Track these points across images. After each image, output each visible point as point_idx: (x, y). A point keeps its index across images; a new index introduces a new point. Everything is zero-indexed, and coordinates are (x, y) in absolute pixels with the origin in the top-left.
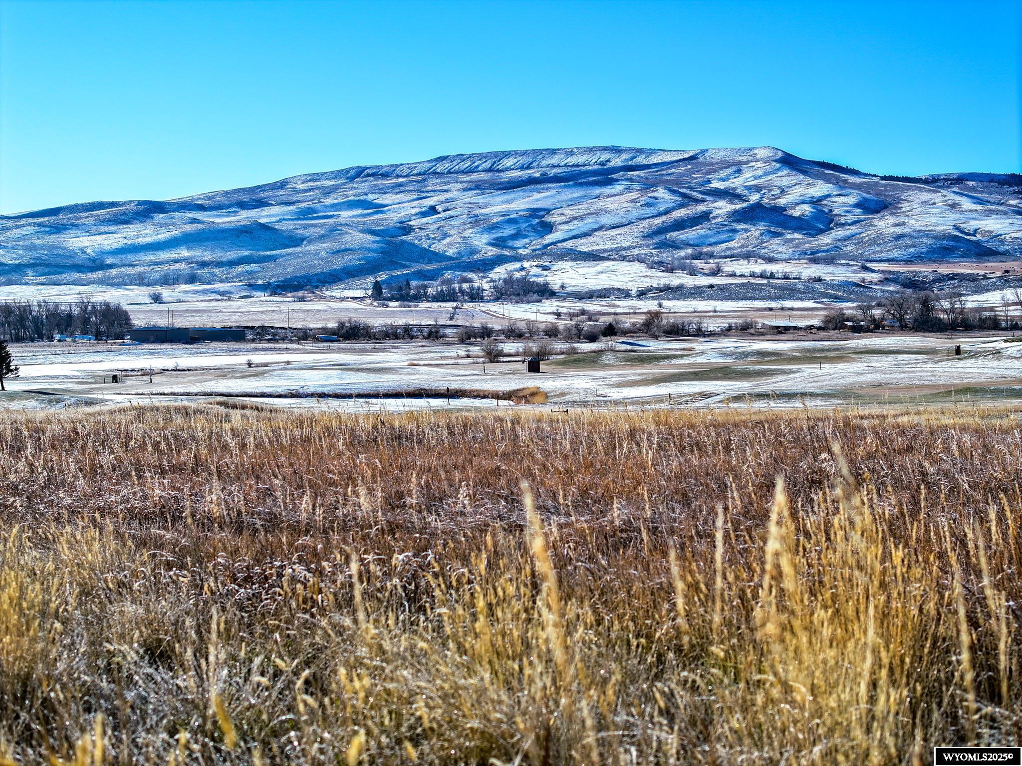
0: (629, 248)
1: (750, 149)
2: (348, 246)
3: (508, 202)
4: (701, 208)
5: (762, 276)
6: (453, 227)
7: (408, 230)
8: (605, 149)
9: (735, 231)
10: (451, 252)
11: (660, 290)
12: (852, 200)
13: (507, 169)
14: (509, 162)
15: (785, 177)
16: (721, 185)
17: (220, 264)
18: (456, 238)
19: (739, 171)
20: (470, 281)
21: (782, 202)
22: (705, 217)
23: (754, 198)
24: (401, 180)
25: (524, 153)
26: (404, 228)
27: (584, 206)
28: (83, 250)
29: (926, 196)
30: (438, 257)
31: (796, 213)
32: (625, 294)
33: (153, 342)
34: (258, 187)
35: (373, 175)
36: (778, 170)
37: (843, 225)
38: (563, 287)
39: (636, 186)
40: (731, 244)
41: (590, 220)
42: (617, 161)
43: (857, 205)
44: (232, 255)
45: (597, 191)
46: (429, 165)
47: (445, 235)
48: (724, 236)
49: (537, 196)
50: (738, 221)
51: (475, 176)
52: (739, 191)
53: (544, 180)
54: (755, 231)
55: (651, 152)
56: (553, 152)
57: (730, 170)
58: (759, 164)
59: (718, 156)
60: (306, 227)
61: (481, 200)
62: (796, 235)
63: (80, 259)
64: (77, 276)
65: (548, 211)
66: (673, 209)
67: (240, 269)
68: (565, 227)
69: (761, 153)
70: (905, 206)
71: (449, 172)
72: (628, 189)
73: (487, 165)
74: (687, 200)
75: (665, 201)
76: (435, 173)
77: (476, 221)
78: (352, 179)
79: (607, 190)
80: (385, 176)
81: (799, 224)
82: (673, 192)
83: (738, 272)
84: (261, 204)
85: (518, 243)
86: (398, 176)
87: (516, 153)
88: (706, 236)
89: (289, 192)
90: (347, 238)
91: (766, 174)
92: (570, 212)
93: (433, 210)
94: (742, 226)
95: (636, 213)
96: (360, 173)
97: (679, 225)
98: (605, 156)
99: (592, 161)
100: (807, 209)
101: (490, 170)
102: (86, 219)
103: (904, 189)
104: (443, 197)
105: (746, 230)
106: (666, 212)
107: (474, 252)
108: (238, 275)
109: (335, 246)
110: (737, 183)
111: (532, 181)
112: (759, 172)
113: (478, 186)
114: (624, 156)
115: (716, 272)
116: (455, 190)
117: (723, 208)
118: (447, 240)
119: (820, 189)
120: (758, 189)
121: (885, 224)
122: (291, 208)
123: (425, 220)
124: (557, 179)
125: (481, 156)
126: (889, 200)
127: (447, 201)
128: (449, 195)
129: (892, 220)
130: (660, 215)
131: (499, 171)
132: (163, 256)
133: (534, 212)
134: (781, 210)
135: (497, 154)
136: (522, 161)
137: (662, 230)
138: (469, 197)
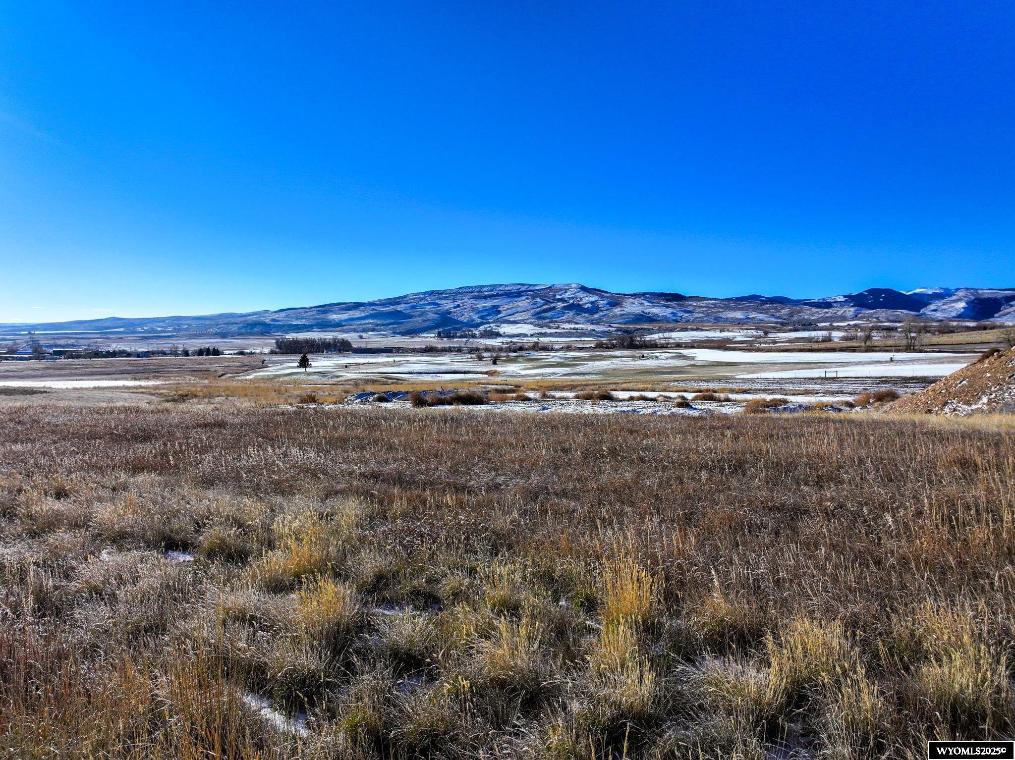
1: (570, 284)
2: (429, 318)
3: (485, 303)
4: (553, 305)
5: (574, 329)
6: (465, 312)
7: (450, 313)
8: (519, 284)
9: (564, 313)
10: (465, 321)
11: (538, 334)
12: (605, 302)
14: (485, 289)
15: (582, 294)
16: (559, 297)
17: (383, 325)
18: (467, 316)
19: (566, 292)
20: (472, 331)
21: (581, 303)
22: (554, 308)
23: (571, 301)
24: (447, 295)
25: (491, 286)
26: (448, 312)
27: (512, 304)
28: (334, 320)
29: (632, 300)
30: (461, 322)
31: (586, 306)
32: (526, 336)
34: (397, 298)
35: (437, 293)
36: (580, 291)
37: (602, 311)
38: (504, 333)
39: (530, 297)
40: (563, 318)
41: (514, 309)
42: (523, 289)
43: (607, 304)
44: (387, 322)
45: (516, 299)
46: (457, 290)
47: (463, 315)
48: (560, 315)
49: (495, 301)
50: (566, 310)
51: (472, 294)
52: (566, 299)
53: (498, 295)
54: (571, 313)
55: (536, 285)
56: (501, 285)
57: (563, 292)
58: (573, 290)
59: (559, 287)
60: (413, 312)
61: (475, 302)
62: (586, 315)
63: (333, 323)
64: (332, 329)
65: (499, 306)
66: (543, 305)
67: (390, 326)
68: (505, 312)
69: (573, 286)
70: (624, 304)
71: (464, 292)
72: (527, 299)
73: (478, 290)
74: (548, 302)
75: (540, 303)
76: (459, 293)
77: (474, 310)
78: (430, 295)
79: (520, 299)
80: (442, 294)
81: (587, 311)
82: (544, 299)
83: (566, 328)
84: (398, 303)
85: (489, 318)
87: (488, 286)
88: (554, 315)
89: (407, 299)
90: (428, 316)
91: (575, 293)
92: (506, 307)
93: (458, 306)
95: (530, 307)
96: (432, 293)
97: (545, 311)
98: (519, 287)
99: (514, 289)
100: (590, 305)
101: (478, 292)
102: (335, 309)
103: (624, 298)
104: (463, 301)
105: (568, 313)
106: (540, 307)
107: (474, 320)
108: (390, 329)
109: (424, 318)
110: (565, 296)
111: (493, 296)
112: (573, 292)
113: (474, 297)
114: (526, 287)
115: (558, 328)
116: (466, 299)
117: (560, 305)
118: (464, 317)
119: (594, 298)
120: (572, 298)
121: (617, 311)
122: (408, 305)
123: (456, 309)
124: (502, 295)
125: (476, 287)
126: (619, 302)
127: (464, 303)
129: (619, 309)
130: (538, 307)
131: (481, 292)
132: (363, 322)
133: (494, 307)
134: (581, 305)
135: (481, 286)
136: (490, 288)
137: (539, 313)
138: (471, 301)
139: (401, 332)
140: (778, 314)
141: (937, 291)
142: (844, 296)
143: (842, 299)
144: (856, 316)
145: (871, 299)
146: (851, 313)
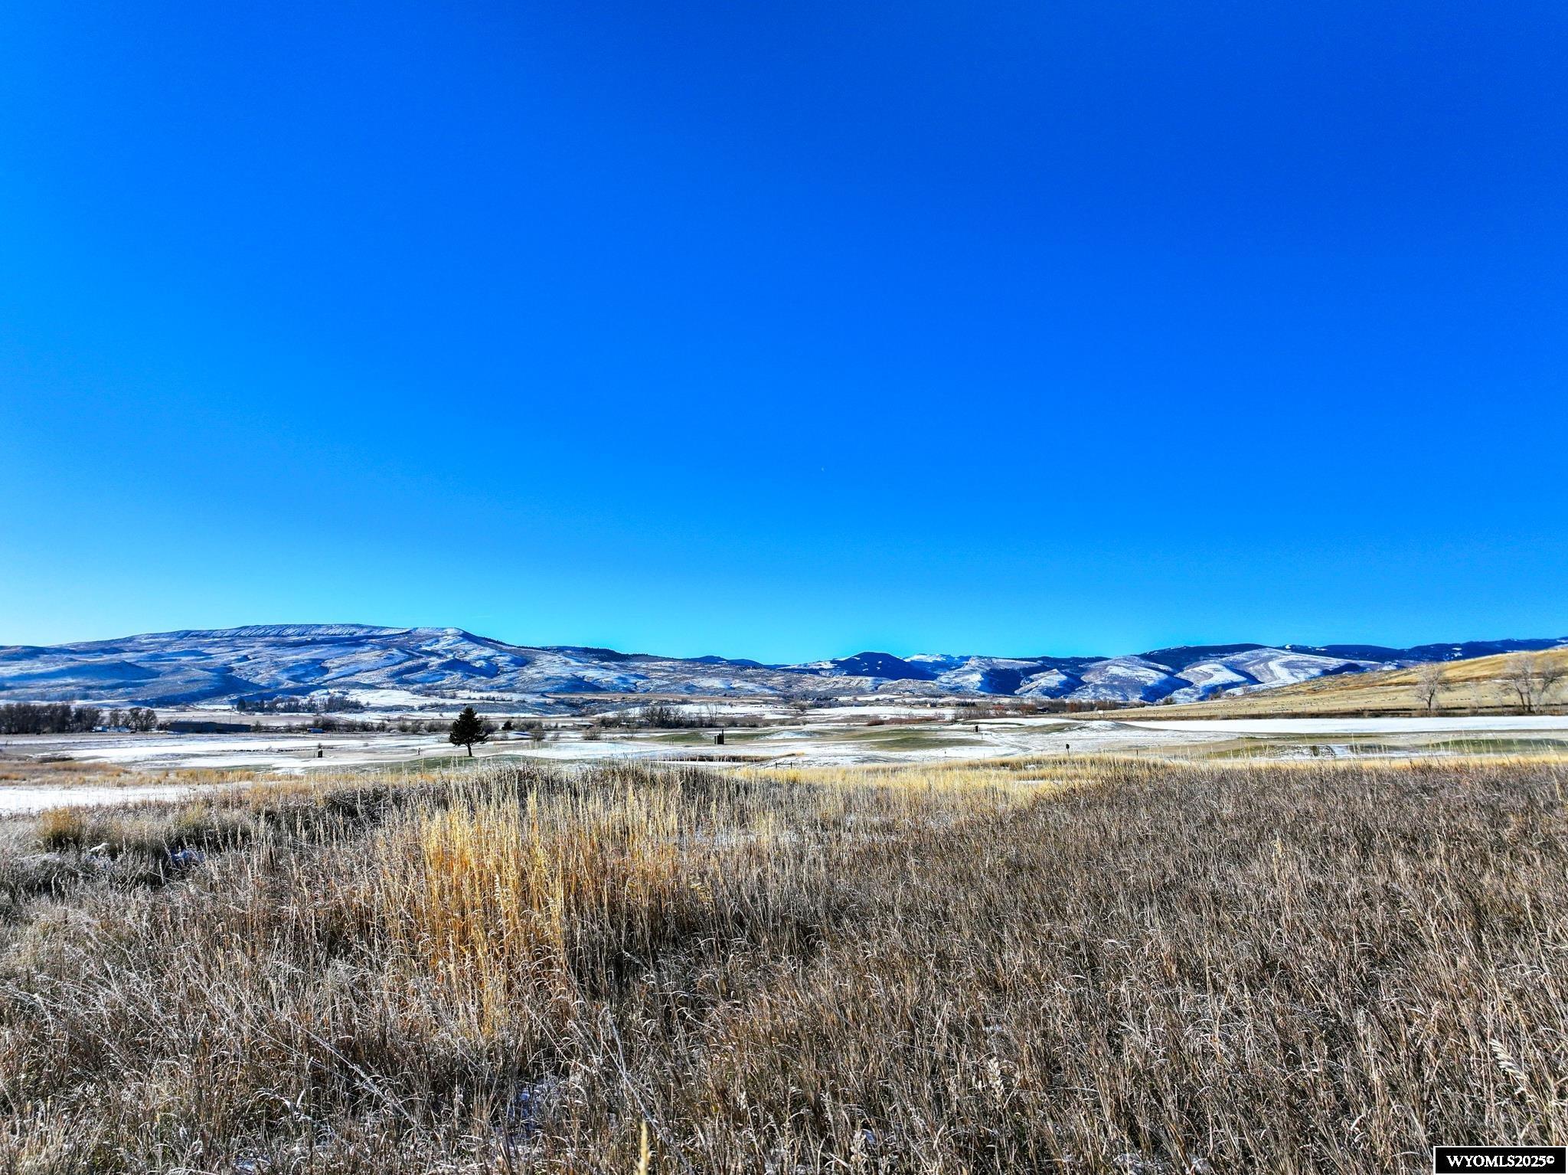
0: (381, 683)
1: (443, 629)
2: (196, 678)
3: (296, 654)
4: (421, 661)
5: (488, 699)
6: (261, 669)
7: (232, 670)
8: (353, 626)
9: (445, 675)
10: (263, 684)
11: (432, 706)
12: (508, 658)
13: (288, 635)
14: (290, 631)
15: (466, 646)
16: (428, 649)
17: (102, 688)
18: (266, 675)
19: (438, 641)
20: (297, 700)
21: (467, 658)
22: (425, 666)
23: (450, 656)
24: (216, 639)
25: (300, 626)
26: (228, 669)
27: (346, 658)
29: (549, 658)
30: (257, 687)
31: (478, 664)
32: (412, 709)
33: (192, 732)
34: (112, 640)
35: (196, 636)
36: (461, 641)
37: (507, 672)
38: (368, 704)
39: (377, 647)
40: (443, 682)
41: (352, 666)
42: (360, 633)
43: (511, 662)
44: (109, 682)
45: (354, 650)
46: (236, 631)
47: (258, 674)
48: (437, 678)
49: (315, 651)
50: (446, 669)
51: (267, 639)
52: (440, 652)
53: (314, 643)
54: (458, 675)
55: (383, 628)
56: (319, 626)
57: (433, 640)
58: (449, 637)
59: (425, 632)
60: (158, 666)
61: (278, 652)
62: (482, 678)
65: (323, 660)
66: (405, 661)
67: (121, 690)
68: (337, 670)
69: (450, 631)
70: (539, 663)
71: (249, 636)
72: (373, 649)
73: (276, 632)
74: (411, 657)
75: (399, 656)
76: (239, 636)
77: (277, 665)
78: (181, 638)
79: (360, 649)
80: (205, 637)
81: (481, 671)
82: (403, 652)
83: (472, 697)
85: (307, 680)
86: (214, 637)
87: (295, 626)
88: (427, 677)
89: (136, 644)
90: (192, 673)
91: (454, 643)
92: (337, 662)
93: (246, 658)
94: (448, 672)
95: (381, 664)
96: (187, 634)
97: (410, 670)
98: (354, 630)
99: (345, 632)
100: (483, 663)
101: (277, 636)
103: (536, 654)
104: (252, 650)
105: (451, 675)
106: (400, 663)
107: (279, 683)
108: (120, 695)
109: (187, 678)
110: (437, 647)
111: (307, 643)
112: (451, 642)
113: (273, 645)
114: (365, 630)
115: (454, 697)
116: (257, 647)
117: (435, 661)
118: (260, 676)
119: (488, 652)
120: (451, 651)
121: (530, 672)
122: (143, 654)
123: (241, 664)
124: (323, 642)
125: (271, 627)
126: (529, 659)
127: (255, 653)
128: (255, 649)
129: (535, 670)
130: (396, 664)
131: (283, 636)
133: (315, 661)
134: (468, 663)
135: (281, 626)
136: (298, 631)
137: (400, 673)
138: (270, 651)
139: (146, 701)
140: (770, 684)
141: (939, 659)
142: (832, 662)
143: (830, 666)
144: (876, 688)
145: (865, 667)
146: (869, 684)
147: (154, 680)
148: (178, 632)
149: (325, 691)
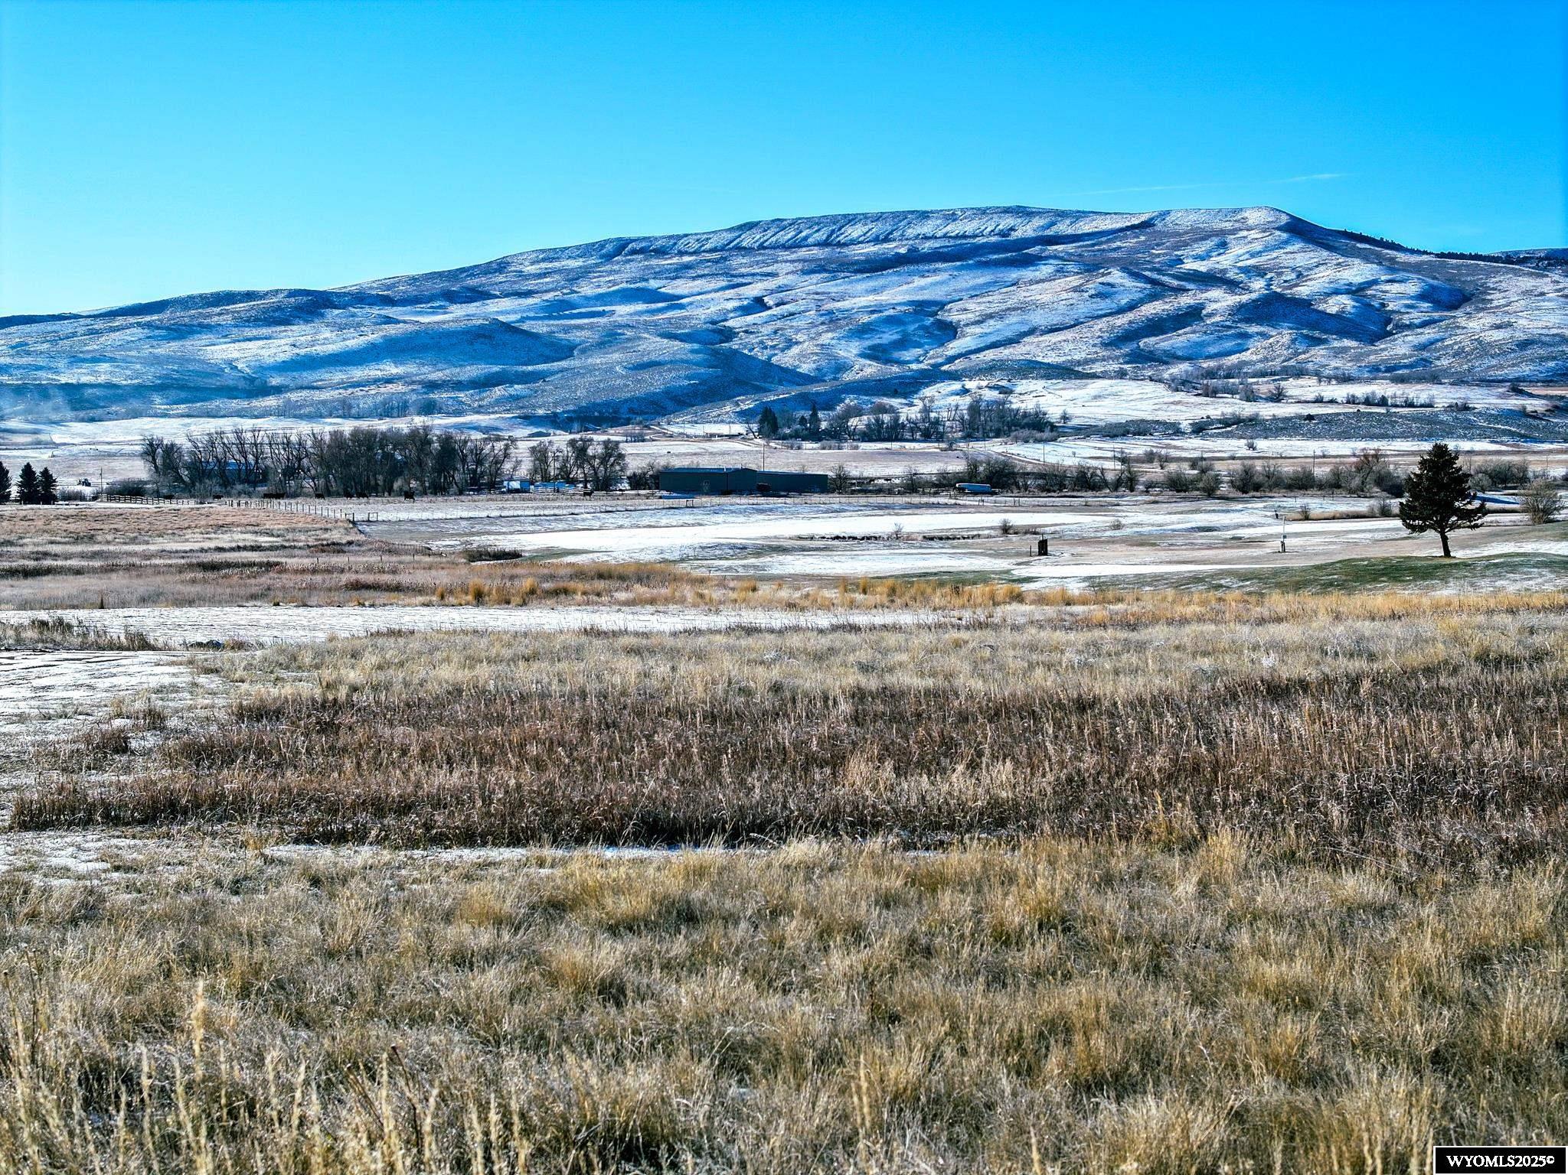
0: (1086, 362)
1: (1235, 211)
2: (653, 357)
3: (875, 291)
4: (1185, 300)
5: (1368, 402)
6: (798, 331)
7: (729, 334)
8: (1007, 211)
9: (1246, 336)
10: (806, 368)
11: (1226, 423)
12: (1412, 288)
13: (854, 242)
14: (855, 231)
15: (1300, 255)
16: (1202, 267)
17: (459, 386)
18: (808, 346)
19: (1224, 245)
21: (1303, 291)
22: (1194, 314)
23: (1258, 285)
24: (686, 259)
25: (879, 217)
26: (720, 332)
27: (996, 297)
28: (230, 363)
30: (790, 376)
31: (1332, 306)
32: (1173, 429)
34: (462, 270)
35: (641, 251)
36: (1286, 242)
37: (1410, 327)
38: (1065, 418)
39: (1071, 267)
40: (1245, 356)
41: (1013, 318)
42: (1026, 230)
43: (1422, 297)
44: (473, 371)
45: (1014, 274)
46: (730, 236)
47: (790, 343)
48: (1229, 345)
49: (919, 282)
50: (1248, 321)
51: (803, 253)
52: (1231, 275)
53: (913, 260)
54: (1283, 336)
55: (1079, 215)
56: (924, 215)
57: (1209, 244)
58: (1253, 234)
59: (1186, 220)
60: (567, 329)
61: (832, 288)
62: (1347, 343)
63: (229, 378)
64: (235, 404)
65: (942, 305)
66: (1142, 302)
67: (498, 391)
68: (977, 330)
69: (1254, 217)
70: (1498, 298)
71: (762, 247)
72: (1061, 272)
73: (821, 236)
74: (1159, 290)
75: (1127, 290)
76: (739, 248)
77: (832, 320)
78: (609, 257)
79: (1028, 273)
80: (661, 252)
81: (1342, 326)
82: (1136, 276)
84: (478, 295)
85: (907, 356)
86: (681, 253)
87: (865, 218)
88: (1202, 344)
89: (511, 277)
90: (642, 346)
91: (1267, 249)
92: (977, 307)
93: (759, 304)
94: (1253, 329)
95: (1083, 309)
96: (621, 248)
97: (1157, 327)
98: (1009, 221)
99: (986, 229)
100: (1346, 302)
101: (825, 244)
102: (218, 316)
103: (1487, 272)
104: (772, 284)
105: (1264, 336)
106: (1132, 307)
107: (842, 367)
108: (498, 402)
109: (635, 359)
110: (1224, 261)
111: (898, 261)
112: (1257, 247)
113: (818, 268)
114: (1038, 222)
116: (785, 272)
117: (1220, 301)
118: (795, 350)
119: (1358, 272)
120: (1259, 271)
122: (530, 301)
123: (750, 319)
124: (937, 256)
125: (810, 221)
126: (1469, 288)
127: (780, 289)
128: (781, 281)
130: (1121, 311)
131: (840, 245)
132: (358, 373)
133: (921, 308)
134: (1305, 304)
135: (834, 219)
136: (877, 229)
137: (1129, 335)
138: (814, 283)
139: (555, 415)
147: (564, 364)
148: (602, 245)
149: (956, 386)
